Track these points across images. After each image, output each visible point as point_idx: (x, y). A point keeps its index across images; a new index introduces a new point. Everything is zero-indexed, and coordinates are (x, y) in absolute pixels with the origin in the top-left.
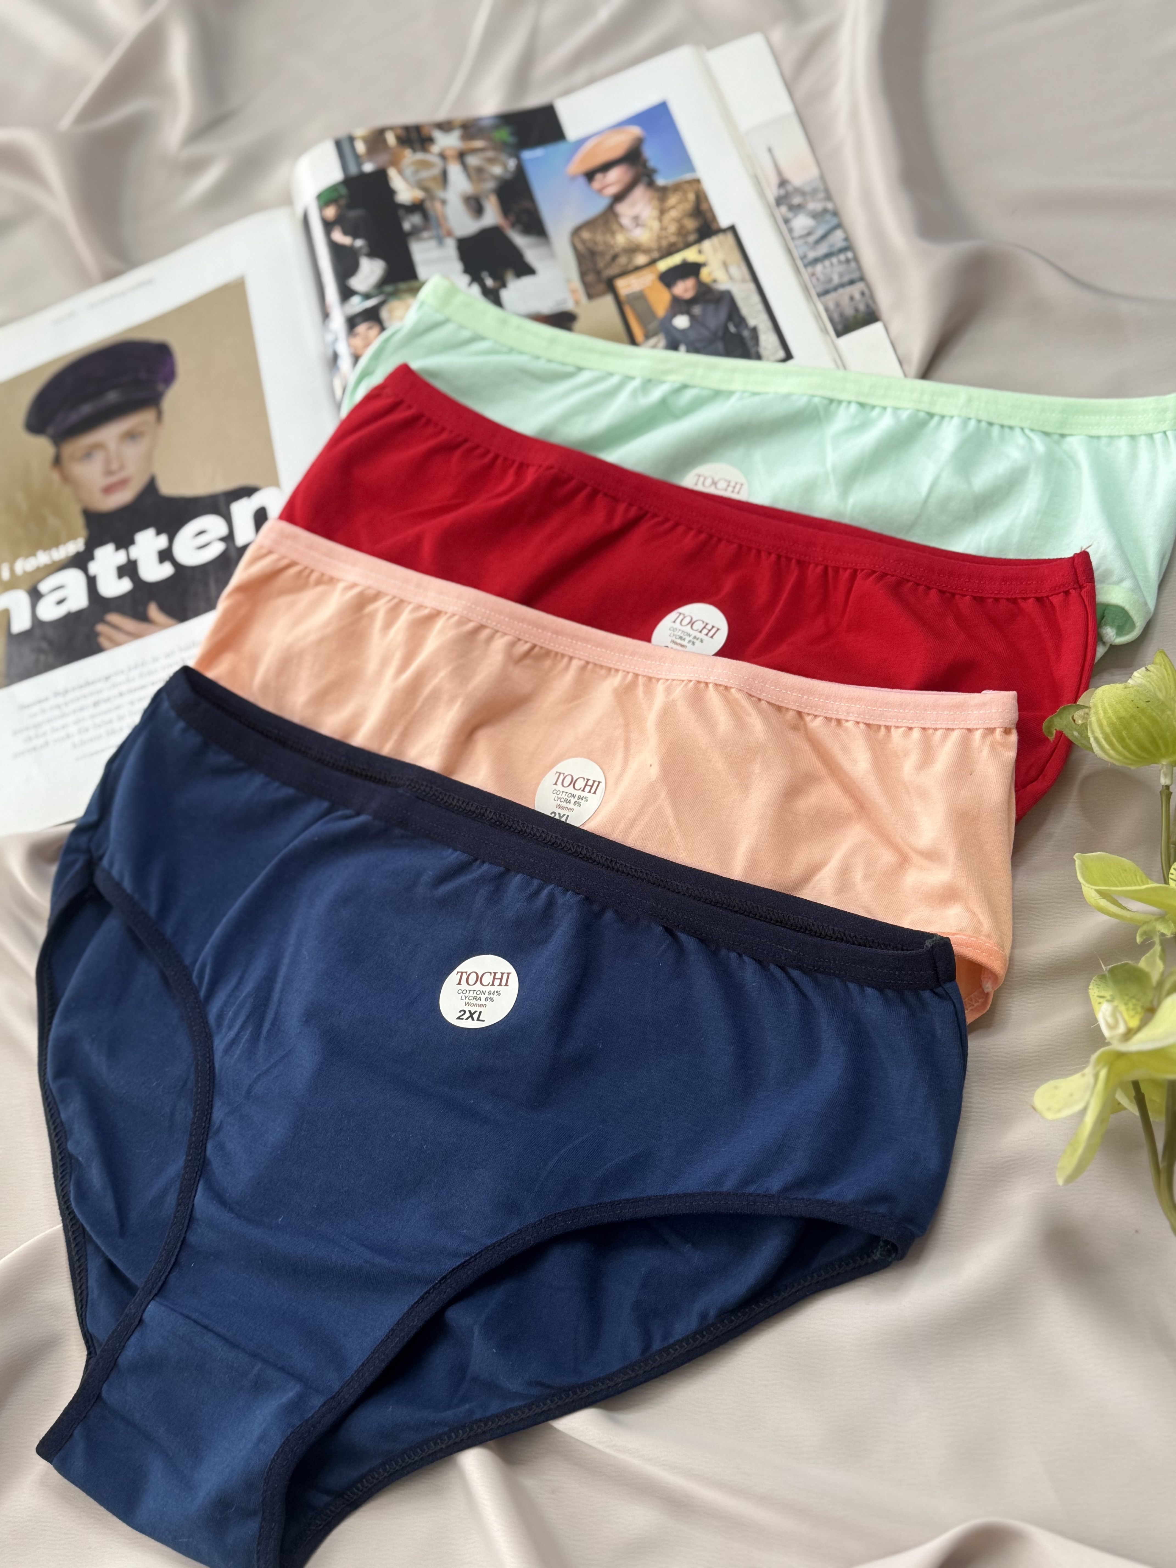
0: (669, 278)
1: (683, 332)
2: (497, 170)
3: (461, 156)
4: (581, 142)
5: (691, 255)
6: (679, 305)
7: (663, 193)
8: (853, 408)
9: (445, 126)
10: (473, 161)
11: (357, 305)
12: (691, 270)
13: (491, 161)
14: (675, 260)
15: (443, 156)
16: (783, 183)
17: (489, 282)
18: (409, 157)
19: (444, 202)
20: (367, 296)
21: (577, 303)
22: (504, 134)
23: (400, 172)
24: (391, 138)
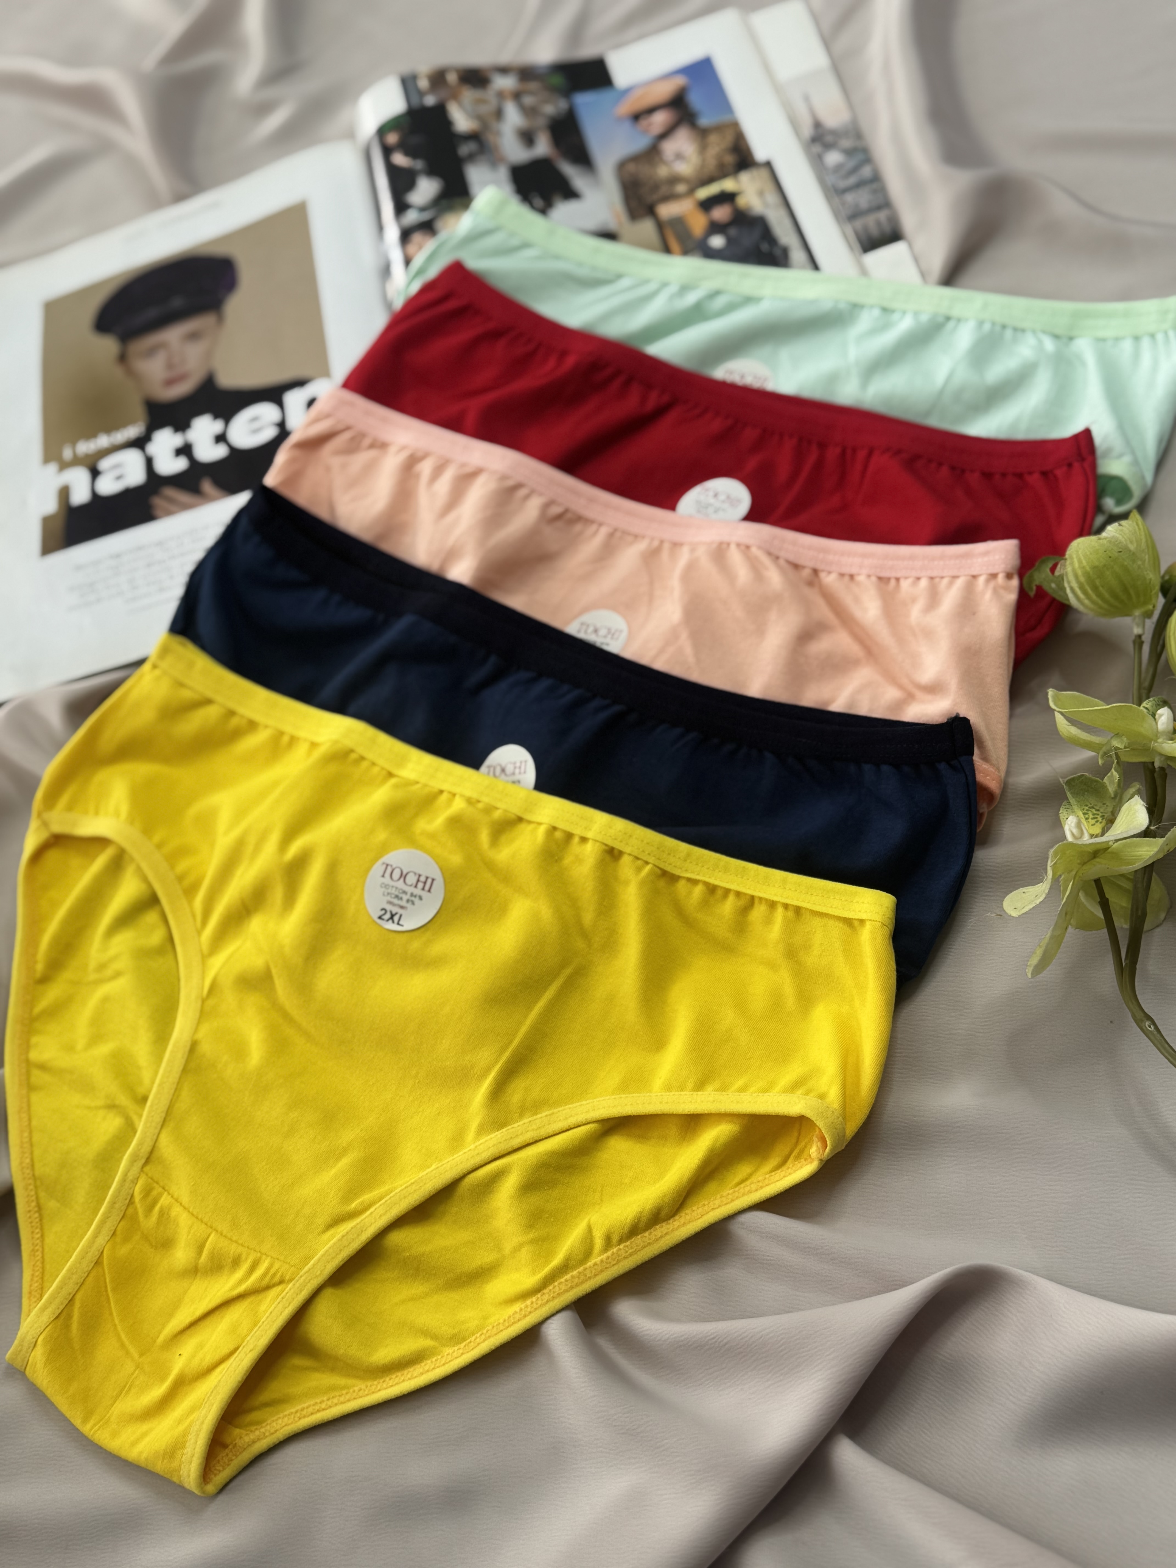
0: (707, 205)
1: (720, 248)
3: (517, 96)
6: (715, 228)
7: (702, 133)
8: (876, 312)
9: (504, 70)
11: (412, 217)
12: (727, 198)
14: (713, 189)
15: (501, 95)
16: (817, 125)
17: (539, 201)
18: (469, 95)
19: (498, 133)
20: (422, 209)
21: (620, 222)
22: (558, 80)
23: (461, 105)
24: (452, 78)
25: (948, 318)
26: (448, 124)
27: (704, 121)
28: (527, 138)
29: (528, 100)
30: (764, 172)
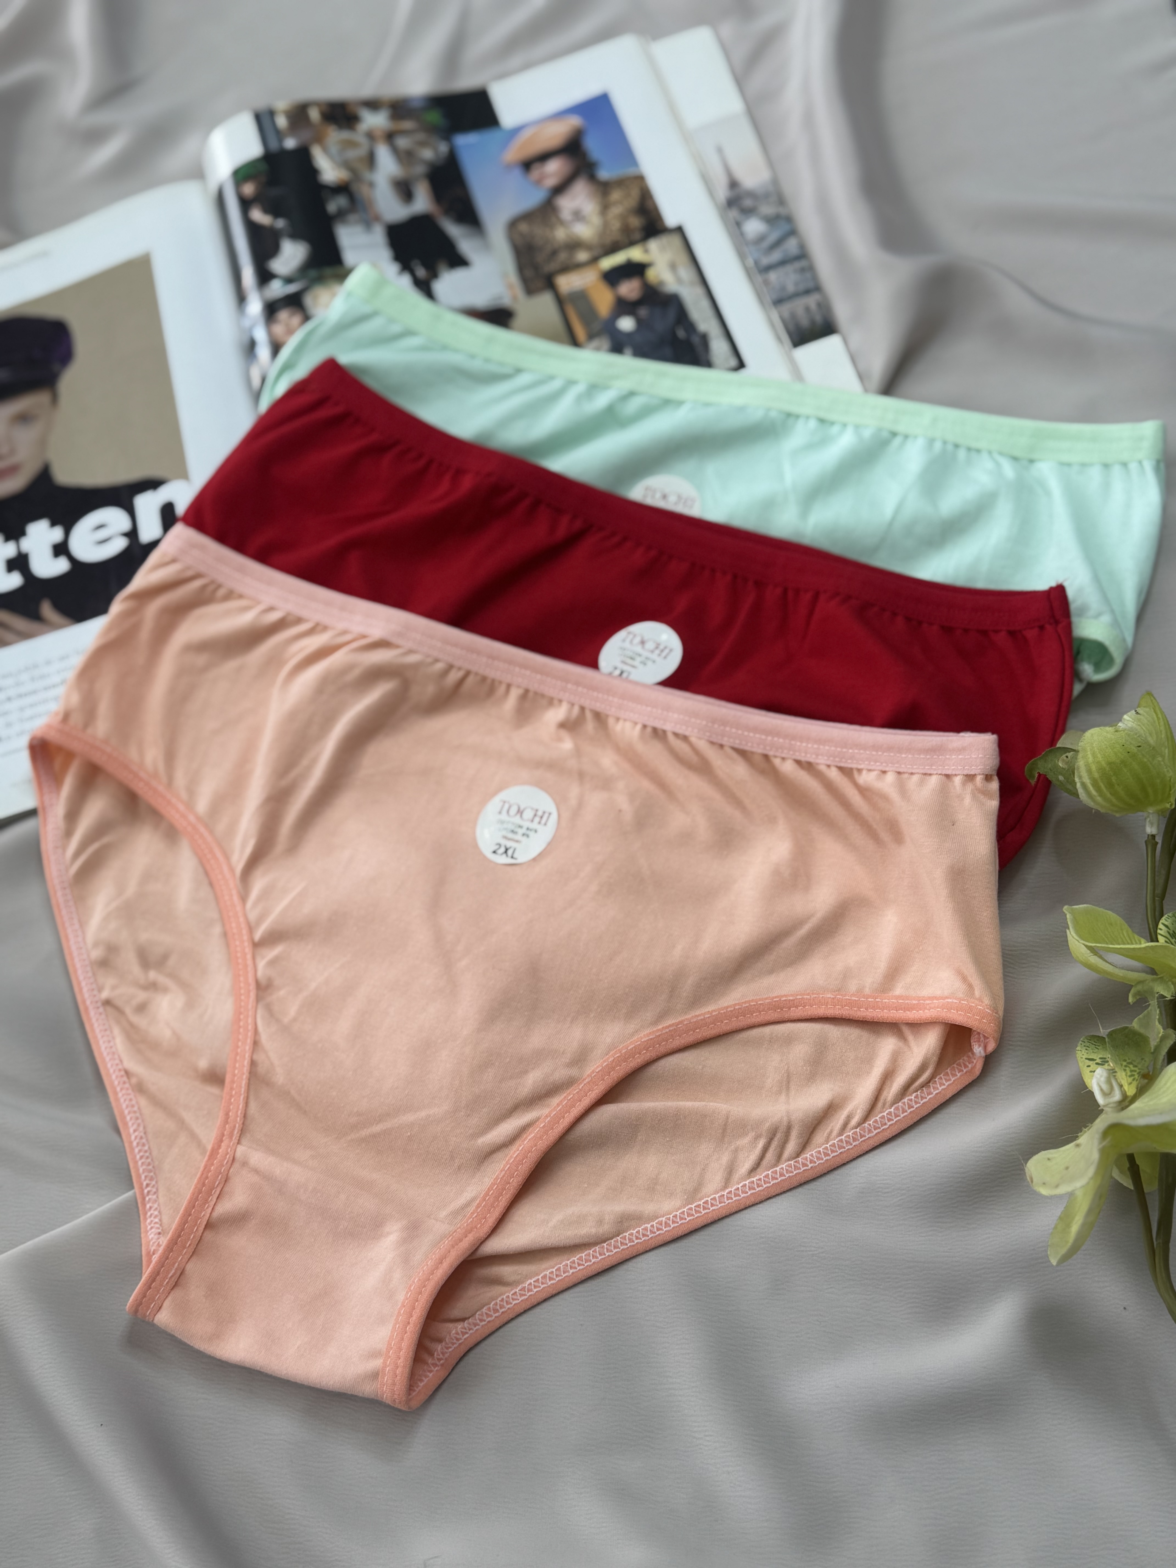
0: (613, 277)
1: (629, 335)
2: (427, 154)
3: (390, 137)
4: (516, 131)
5: (635, 254)
6: (624, 307)
7: (604, 188)
8: (812, 424)
9: (373, 105)
10: (402, 142)
11: (277, 289)
13: (423, 144)
14: (618, 259)
15: (371, 136)
16: (733, 184)
17: (421, 272)
18: (335, 136)
19: (371, 185)
20: (289, 280)
21: (515, 298)
22: (435, 117)
23: (325, 150)
24: (314, 114)
25: (894, 434)
26: (313, 172)
28: (404, 190)
30: (676, 240)
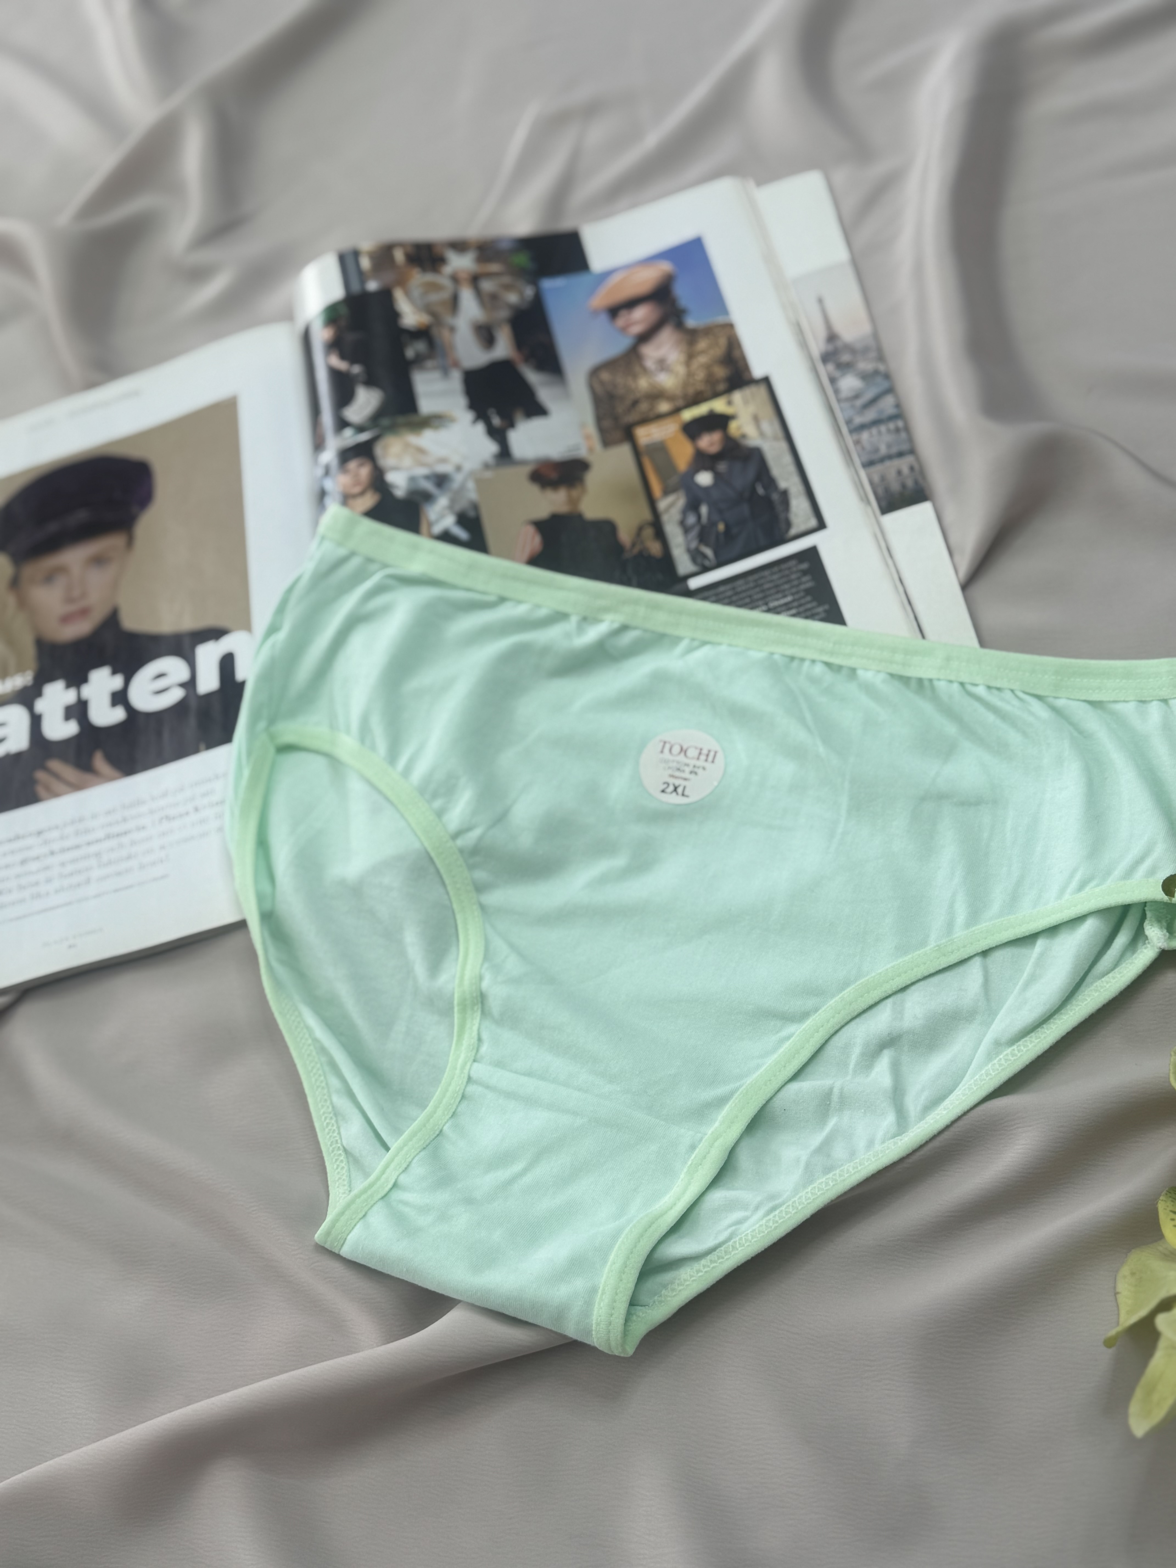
1: (706, 489)
2: (513, 298)
3: (475, 280)
4: (606, 275)
5: (719, 405)
6: (703, 461)
7: (691, 336)
11: (351, 437)
12: (718, 422)
13: (508, 287)
14: (701, 410)
15: (455, 279)
16: (832, 337)
17: (496, 421)
18: (418, 278)
19: (452, 329)
20: (360, 429)
21: (591, 450)
22: (522, 259)
23: (407, 294)
24: (399, 256)
26: (394, 315)
27: (691, 322)
28: (486, 335)
29: (487, 286)
30: (761, 392)
